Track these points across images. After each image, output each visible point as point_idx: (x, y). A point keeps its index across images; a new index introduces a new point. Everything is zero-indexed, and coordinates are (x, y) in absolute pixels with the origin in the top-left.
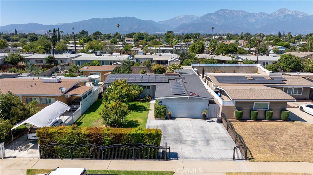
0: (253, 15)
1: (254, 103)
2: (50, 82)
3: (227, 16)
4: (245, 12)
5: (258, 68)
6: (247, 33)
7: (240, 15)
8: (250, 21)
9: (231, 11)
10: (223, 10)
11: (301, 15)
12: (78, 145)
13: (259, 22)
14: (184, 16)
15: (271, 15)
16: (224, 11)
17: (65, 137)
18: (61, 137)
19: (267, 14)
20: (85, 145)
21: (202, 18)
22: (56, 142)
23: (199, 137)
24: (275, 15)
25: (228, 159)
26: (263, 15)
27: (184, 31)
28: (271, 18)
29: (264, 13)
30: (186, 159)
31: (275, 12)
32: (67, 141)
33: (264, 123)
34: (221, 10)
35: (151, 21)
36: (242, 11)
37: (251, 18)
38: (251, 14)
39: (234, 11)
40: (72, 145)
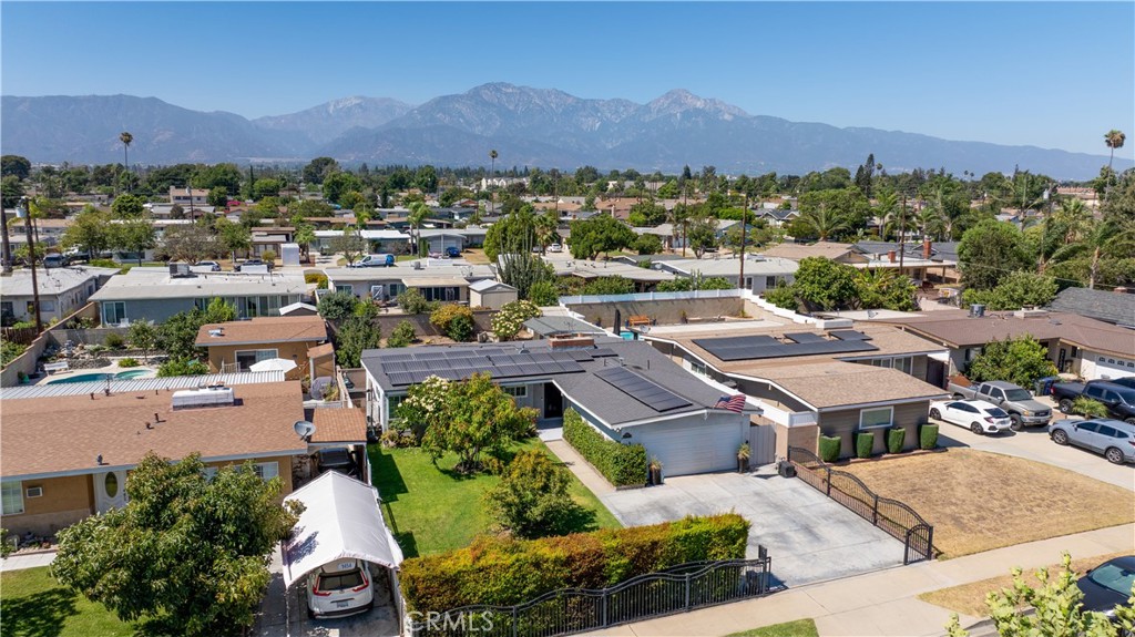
0: (591, 107)
1: (862, 411)
2: (204, 406)
3: (511, 108)
4: (568, 95)
5: (743, 300)
6: (587, 167)
7: (554, 106)
8: (584, 127)
9: (522, 91)
10: (497, 87)
11: (730, 114)
12: (535, 596)
13: (612, 130)
14: (358, 102)
15: (647, 109)
16: (498, 90)
17: (496, 578)
18: (486, 580)
19: (636, 104)
20: (555, 593)
21: (423, 110)
22: (468, 602)
23: (777, 522)
24: (659, 111)
25: (891, 564)
26: (622, 108)
27: (361, 155)
28: (647, 119)
29: (627, 101)
30: (804, 582)
31: (659, 100)
32: (504, 590)
33: (889, 461)
34: (487, 86)
35: (228, 114)
36: (558, 93)
37: (587, 117)
38: (585, 101)
39: (533, 90)
40: (518, 600)
